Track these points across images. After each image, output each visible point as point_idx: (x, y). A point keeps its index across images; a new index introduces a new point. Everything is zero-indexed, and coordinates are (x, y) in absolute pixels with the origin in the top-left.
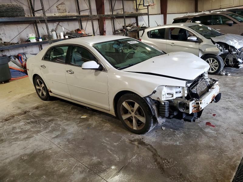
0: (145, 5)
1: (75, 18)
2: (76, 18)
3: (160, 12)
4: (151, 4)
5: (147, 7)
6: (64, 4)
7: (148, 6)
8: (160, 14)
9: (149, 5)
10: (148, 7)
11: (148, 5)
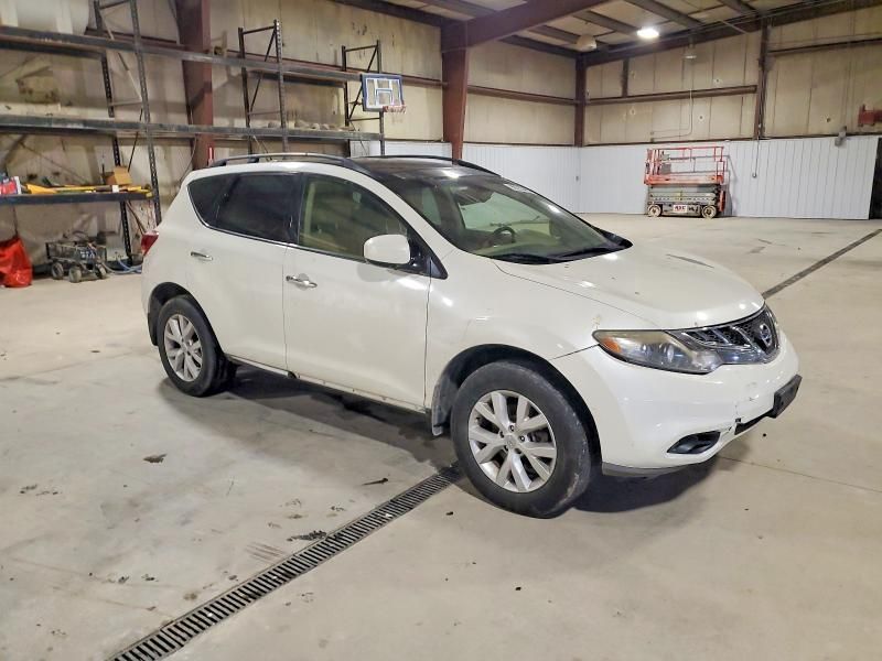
0: (368, 106)
1: (75, 126)
2: (81, 127)
3: (440, 135)
4: (391, 105)
5: (377, 115)
6: (51, 74)
7: (382, 112)
8: (439, 141)
9: (384, 110)
10: (381, 114)
11: (381, 106)
